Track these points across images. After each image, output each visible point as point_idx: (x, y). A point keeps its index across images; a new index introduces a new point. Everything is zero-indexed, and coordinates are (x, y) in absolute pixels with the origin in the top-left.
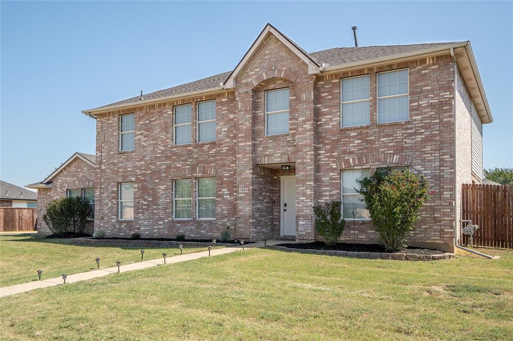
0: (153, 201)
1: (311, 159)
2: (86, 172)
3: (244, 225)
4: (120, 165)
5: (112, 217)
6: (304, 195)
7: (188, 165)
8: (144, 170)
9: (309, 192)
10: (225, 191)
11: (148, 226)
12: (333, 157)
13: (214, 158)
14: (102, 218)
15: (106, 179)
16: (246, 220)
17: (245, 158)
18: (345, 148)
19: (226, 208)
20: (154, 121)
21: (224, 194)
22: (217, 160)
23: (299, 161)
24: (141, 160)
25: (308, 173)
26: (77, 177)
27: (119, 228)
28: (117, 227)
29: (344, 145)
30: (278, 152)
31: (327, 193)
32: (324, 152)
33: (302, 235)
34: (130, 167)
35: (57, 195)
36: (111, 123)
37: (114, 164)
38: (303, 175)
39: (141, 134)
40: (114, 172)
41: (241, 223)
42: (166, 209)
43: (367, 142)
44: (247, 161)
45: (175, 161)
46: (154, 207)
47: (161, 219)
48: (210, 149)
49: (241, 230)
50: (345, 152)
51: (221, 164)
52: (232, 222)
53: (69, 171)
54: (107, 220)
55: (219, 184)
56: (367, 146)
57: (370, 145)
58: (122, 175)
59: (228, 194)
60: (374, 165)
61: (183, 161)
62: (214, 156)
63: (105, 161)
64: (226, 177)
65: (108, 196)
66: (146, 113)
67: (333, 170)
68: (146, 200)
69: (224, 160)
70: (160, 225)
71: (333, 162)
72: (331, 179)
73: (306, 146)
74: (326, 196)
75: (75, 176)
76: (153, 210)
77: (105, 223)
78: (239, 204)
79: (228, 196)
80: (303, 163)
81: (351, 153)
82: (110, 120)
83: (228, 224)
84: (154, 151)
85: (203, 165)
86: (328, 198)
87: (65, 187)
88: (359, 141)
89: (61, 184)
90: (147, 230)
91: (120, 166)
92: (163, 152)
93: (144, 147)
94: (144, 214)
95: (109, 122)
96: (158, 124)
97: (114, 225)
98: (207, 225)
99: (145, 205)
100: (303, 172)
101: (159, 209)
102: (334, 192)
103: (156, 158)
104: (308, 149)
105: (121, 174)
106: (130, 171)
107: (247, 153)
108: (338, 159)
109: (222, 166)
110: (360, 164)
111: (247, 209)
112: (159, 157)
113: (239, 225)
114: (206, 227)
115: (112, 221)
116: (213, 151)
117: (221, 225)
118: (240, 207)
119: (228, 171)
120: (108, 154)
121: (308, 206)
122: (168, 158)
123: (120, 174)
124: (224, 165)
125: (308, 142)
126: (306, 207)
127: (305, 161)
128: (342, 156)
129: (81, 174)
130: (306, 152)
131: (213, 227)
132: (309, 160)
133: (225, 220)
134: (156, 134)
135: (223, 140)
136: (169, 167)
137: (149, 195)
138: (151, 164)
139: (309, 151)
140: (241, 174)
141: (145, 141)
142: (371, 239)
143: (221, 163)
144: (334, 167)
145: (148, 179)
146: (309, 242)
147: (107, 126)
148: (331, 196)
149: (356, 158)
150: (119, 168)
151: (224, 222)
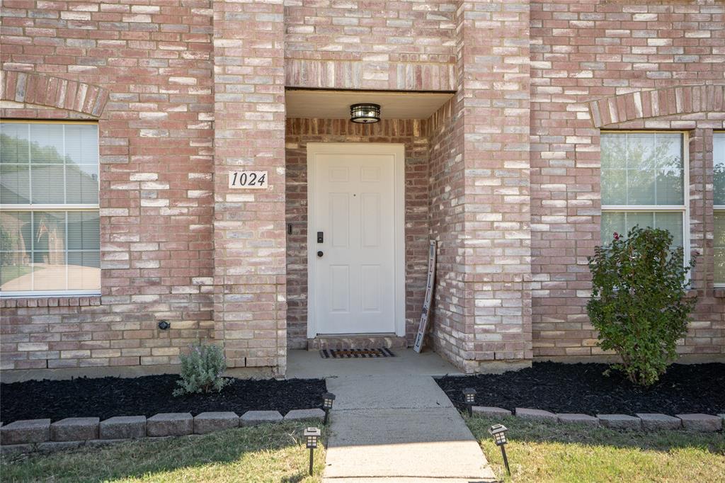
1: (519, 81)
3: (249, 315)
6: (497, 205)
9: (513, 195)
10: (148, 180)
12: (577, 84)
13: (91, 44)
16: (258, 297)
17: (256, 53)
18: (616, 59)
19: (152, 247)
21: (139, 195)
22: (106, 52)
23: (478, 85)
25: (511, 130)
29: (614, 49)
30: (377, 48)
31: (560, 203)
32: (548, 65)
33: (490, 345)
38: (493, 138)
41: (237, 307)
43: (688, 46)
44: (263, 68)
49: (236, 335)
50: (617, 73)
51: (122, 71)
52: (184, 303)
55: (119, 151)
56: (687, 59)
57: (695, 58)
59: (161, 194)
60: (707, 120)
62: (86, 36)
64: (150, 124)
67: (577, 127)
69: (140, 54)
71: (580, 100)
72: (573, 155)
73: (502, 34)
74: (553, 211)
78: (228, 235)
79: (163, 203)
80: (491, 95)
83: (162, 312)
86: (560, 218)
88: (662, 42)
98: (57, 319)
100: (492, 124)
102: (584, 199)
104: (509, 46)
107: (261, 36)
108: (595, 93)
109: (128, 79)
110: (666, 114)
111: (263, 252)
113: (230, 317)
114: (47, 329)
117: (127, 317)
118: (234, 247)
119: (161, 103)
121: (511, 245)
124: (138, 76)
125: (512, 22)
126: (504, 246)
127: (498, 86)
128: (608, 82)
130: (503, 57)
131: (87, 327)
132: (515, 87)
133: (148, 298)
139: (513, 55)
140: (237, 117)
142: (699, 348)
143: (124, 65)
144: (583, 116)
146: (516, 367)
148: (571, 211)
149: (654, 94)
151: (144, 305)
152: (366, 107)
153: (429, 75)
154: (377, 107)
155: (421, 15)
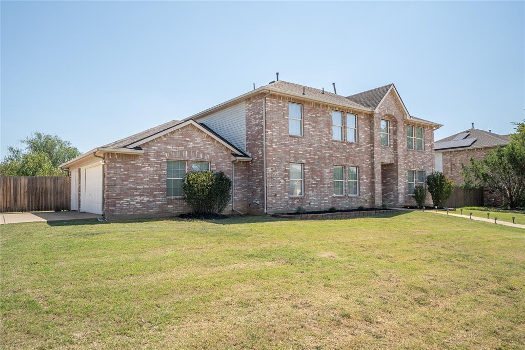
0: (321, 181)
2: (199, 143)
3: (378, 198)
4: (292, 147)
5: (285, 194)
6: (401, 182)
7: (344, 156)
8: (313, 155)
9: (402, 180)
10: (364, 177)
11: (317, 201)
13: (358, 154)
14: (276, 195)
15: (278, 158)
16: (379, 196)
19: (365, 188)
20: (320, 117)
21: (363, 179)
22: (360, 156)
23: (399, 163)
24: (310, 146)
26: (186, 147)
27: (292, 204)
28: (290, 203)
30: (387, 156)
34: (301, 151)
35: (149, 166)
36: (281, 106)
37: (285, 145)
38: (401, 172)
39: (309, 124)
40: (285, 152)
41: (376, 197)
42: (330, 187)
43: (415, 158)
44: (379, 160)
45: (335, 151)
46: (321, 186)
47: (327, 196)
48: (356, 147)
49: (377, 202)
51: (362, 159)
52: (369, 197)
53: (171, 138)
54: (280, 197)
55: (361, 172)
57: (415, 160)
58: (294, 157)
60: (417, 169)
61: (340, 152)
63: (276, 140)
64: (364, 167)
65: (280, 175)
66: (313, 108)
68: (315, 180)
70: (326, 200)
72: (405, 174)
73: (401, 156)
75: (182, 145)
76: (320, 188)
77: (277, 200)
78: (376, 186)
79: (366, 180)
80: (400, 165)
81: (411, 162)
82: (280, 103)
83: (366, 198)
84: (320, 141)
85: (352, 158)
87: (164, 156)
88: (413, 157)
89: (157, 152)
90: (316, 205)
91: (291, 148)
92: (326, 143)
93: (312, 136)
94: (313, 191)
95: (280, 104)
96: (322, 120)
97: (287, 201)
99: (314, 184)
100: (401, 169)
101: (325, 187)
102: (406, 181)
103: (322, 146)
105: (293, 155)
106: (301, 154)
107: (379, 155)
111: (379, 189)
112: (324, 147)
114: (354, 201)
115: (285, 197)
116: (357, 149)
118: (376, 188)
120: (280, 134)
122: (330, 148)
123: (291, 155)
125: (402, 154)
126: (401, 188)
129: (191, 145)
130: (401, 159)
134: (321, 128)
135: (363, 143)
136: (331, 155)
137: (317, 176)
138: (318, 151)
140: (376, 167)
141: (313, 131)
144: (406, 168)
145: (316, 163)
147: (278, 107)
148: (405, 183)
149: (412, 165)
150: (291, 149)
151: (364, 197)
153: (391, 161)
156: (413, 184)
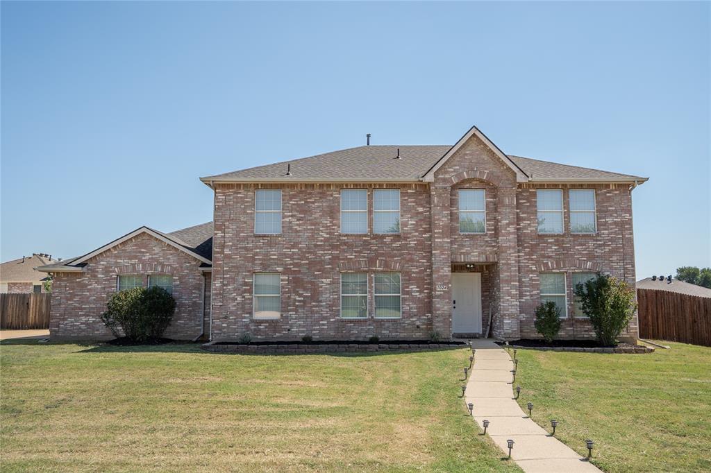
0: (312, 298)
1: (515, 260)
2: (158, 253)
3: (442, 324)
4: (258, 250)
5: (243, 315)
6: (509, 294)
7: (364, 257)
8: (298, 259)
9: (514, 292)
10: (414, 288)
11: (303, 327)
12: (532, 260)
13: (399, 252)
14: (226, 317)
15: (232, 267)
16: (444, 319)
17: (443, 254)
18: (543, 252)
19: (415, 306)
20: (313, 203)
21: (412, 292)
22: (403, 254)
23: (503, 262)
24: (293, 247)
25: (513, 274)
26: (140, 260)
27: (255, 330)
28: (253, 328)
29: (542, 250)
30: (475, 250)
31: (528, 293)
32: (523, 254)
33: (508, 333)
34: (275, 255)
35: (96, 283)
36: (241, 197)
37: (246, 249)
38: (508, 276)
39: (292, 216)
40: (246, 259)
41: (439, 322)
42: (331, 306)
43: (564, 249)
44: (445, 258)
45: (344, 251)
46: (314, 304)
47: (324, 318)
48: (393, 241)
49: (439, 329)
50: (543, 256)
51: (407, 259)
52: (423, 321)
53: (123, 250)
54: (235, 319)
55: (406, 280)
56: (564, 252)
57: (565, 252)
58: (261, 264)
59: (417, 291)
60: (570, 269)
61: (356, 252)
62: (398, 250)
63: (231, 244)
64: (414, 273)
65: (235, 290)
66: (301, 192)
67: (532, 272)
68: (300, 295)
69: (412, 254)
70: (323, 325)
71: (533, 264)
72: (531, 280)
73: (510, 247)
74: (526, 296)
75: (136, 257)
76: (312, 307)
77: (229, 324)
78: (436, 303)
79: (418, 294)
80: (507, 264)
81: (549, 257)
82: (240, 193)
83: (418, 323)
84: (312, 238)
85: (384, 258)
86: (528, 298)
87: (114, 271)
88: (556, 247)
89: (106, 267)
90: (303, 332)
91: (257, 252)
92: (326, 240)
93: (297, 231)
94: (296, 311)
95: (239, 195)
96: (319, 207)
97: (247, 326)
98: (390, 325)
99: (299, 301)
100: (508, 272)
101: (321, 306)
102: (535, 292)
103: (316, 246)
104: (512, 251)
105: (260, 262)
106: (273, 259)
107: (445, 250)
108: (537, 262)
109: (409, 261)
110: (558, 268)
111: (446, 307)
112: (320, 245)
113: (437, 325)
114: (388, 327)
115: (244, 320)
116: (397, 244)
117: (409, 324)
118: (438, 306)
119: (417, 267)
120: (237, 234)
121: (513, 305)
122: (333, 247)
123: (256, 262)
124: (412, 260)
125: (512, 244)
126: (512, 306)
127: (509, 262)
128: (541, 259)
129: (148, 256)
130: (510, 254)
131: (399, 327)
132: (513, 262)
133: (414, 319)
134: (315, 218)
135: (410, 233)
136: (335, 259)
137: (305, 289)
138: (309, 253)
139: (513, 253)
140: (439, 272)
141: (297, 225)
142: (570, 336)
143: (408, 257)
144: (534, 268)
145: (304, 270)
146: (515, 340)
147: (235, 200)
148: (531, 296)
149: (555, 262)
150: (257, 254)
151: (413, 321)
152: (470, 265)
153: (489, 257)
154: (473, 264)
155: (487, 241)
156: (564, 296)
